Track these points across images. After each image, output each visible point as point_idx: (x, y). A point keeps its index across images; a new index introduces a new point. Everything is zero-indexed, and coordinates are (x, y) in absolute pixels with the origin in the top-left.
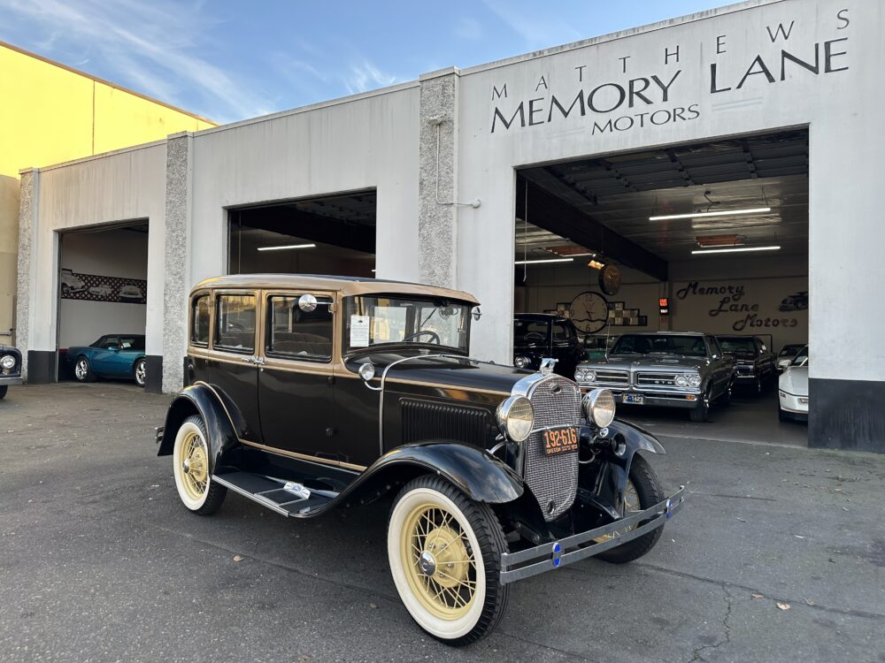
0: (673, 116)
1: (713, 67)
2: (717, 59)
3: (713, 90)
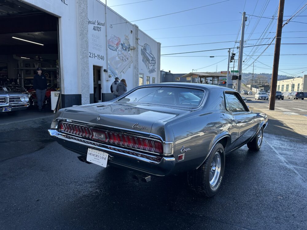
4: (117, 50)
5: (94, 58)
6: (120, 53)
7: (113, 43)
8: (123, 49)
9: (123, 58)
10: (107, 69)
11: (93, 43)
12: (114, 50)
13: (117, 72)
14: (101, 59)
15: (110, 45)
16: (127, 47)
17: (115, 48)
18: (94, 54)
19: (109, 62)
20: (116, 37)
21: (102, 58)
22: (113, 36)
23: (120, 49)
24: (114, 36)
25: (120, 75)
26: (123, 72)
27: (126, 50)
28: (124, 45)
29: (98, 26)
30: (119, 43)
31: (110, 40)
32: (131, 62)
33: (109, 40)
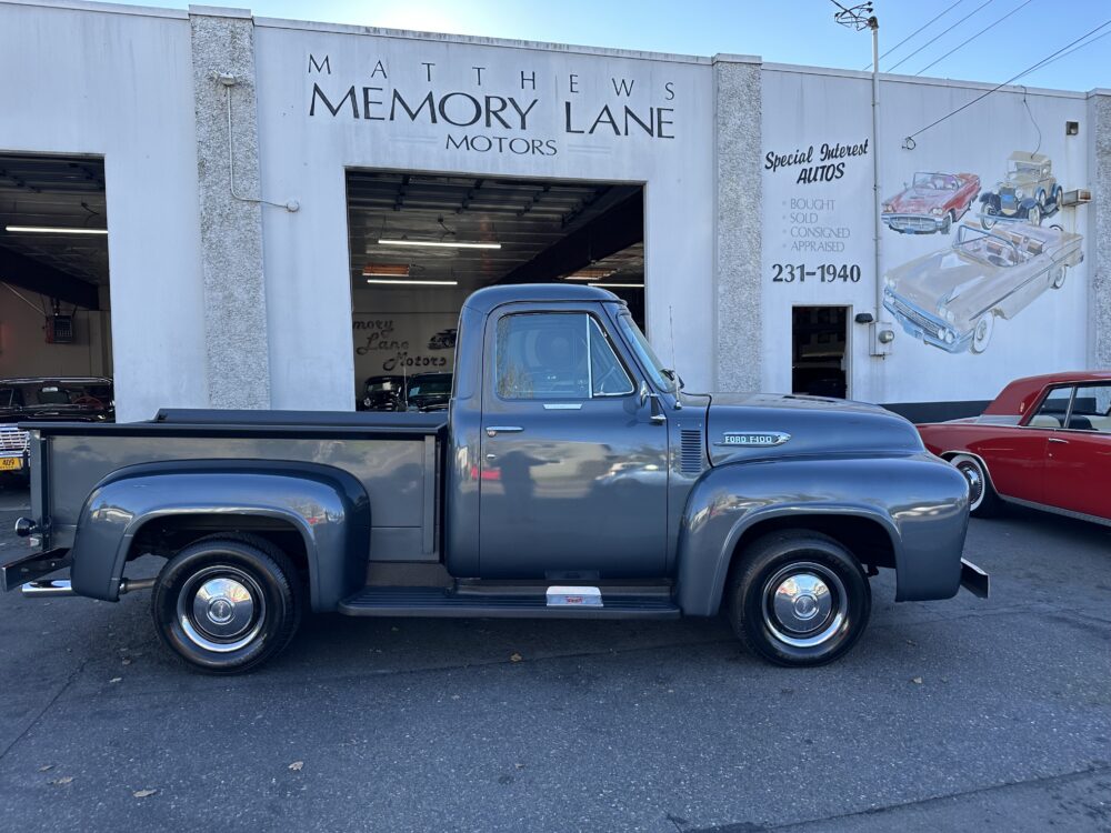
0: (532, 147)
1: (568, 105)
2: (571, 98)
3: (569, 130)
4: (954, 227)
5: (802, 279)
6: (969, 235)
7: (920, 203)
8: (1003, 215)
9: (999, 252)
10: (877, 309)
11: (795, 231)
12: (933, 232)
13: (947, 315)
14: (845, 278)
15: (899, 218)
16: (1029, 201)
17: (937, 219)
18: (802, 267)
19: (887, 282)
20: (947, 178)
21: (850, 274)
22: (920, 178)
23: (979, 221)
24: (929, 178)
25: (969, 329)
26: (999, 313)
27: (1022, 213)
28: (1004, 198)
29: (827, 163)
30: (968, 198)
31: (902, 199)
32: (1068, 261)
33: (900, 196)
